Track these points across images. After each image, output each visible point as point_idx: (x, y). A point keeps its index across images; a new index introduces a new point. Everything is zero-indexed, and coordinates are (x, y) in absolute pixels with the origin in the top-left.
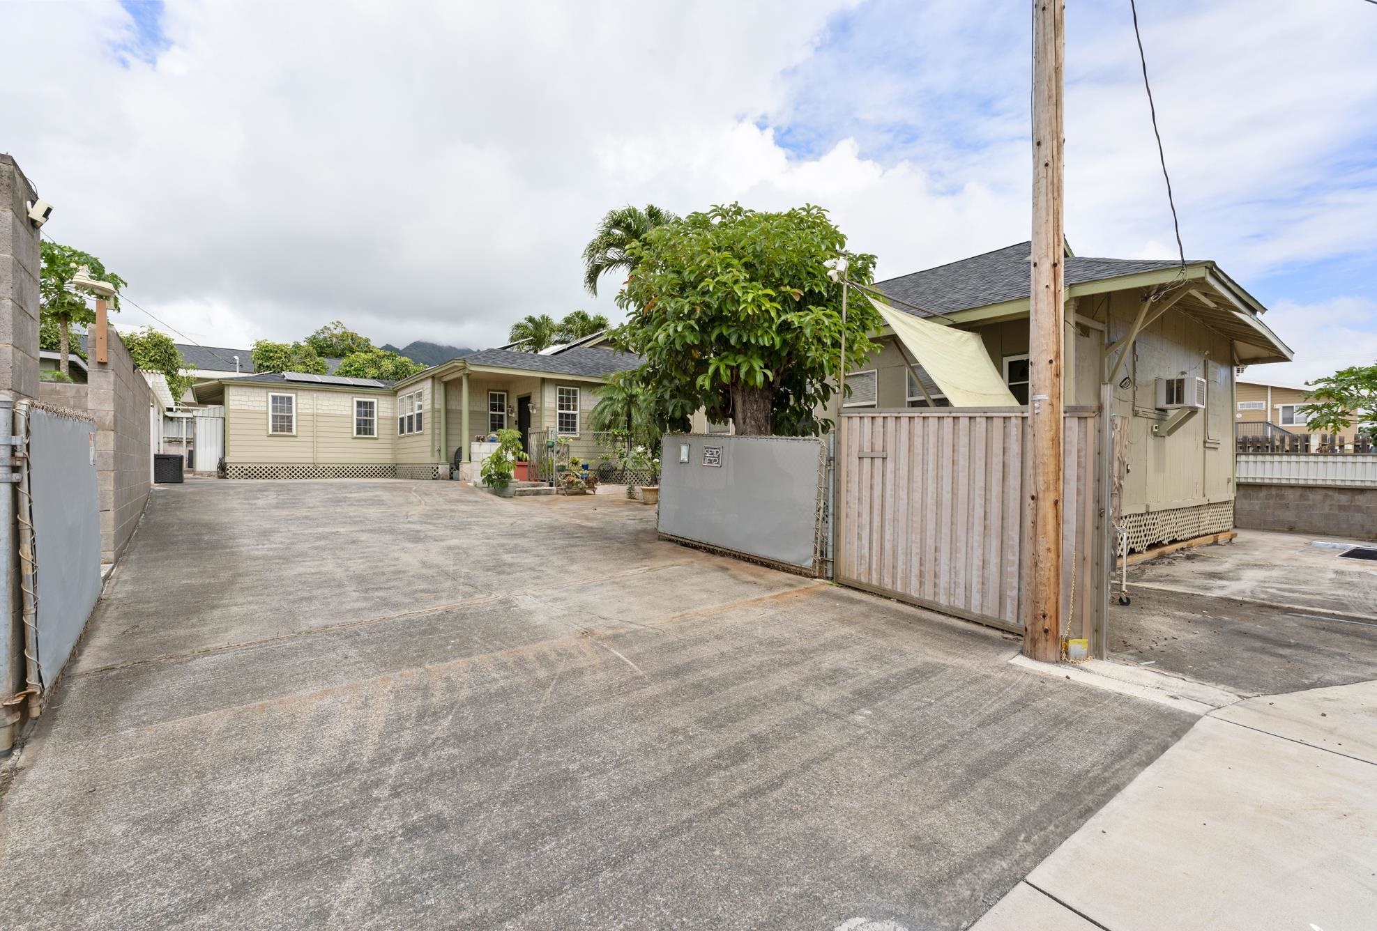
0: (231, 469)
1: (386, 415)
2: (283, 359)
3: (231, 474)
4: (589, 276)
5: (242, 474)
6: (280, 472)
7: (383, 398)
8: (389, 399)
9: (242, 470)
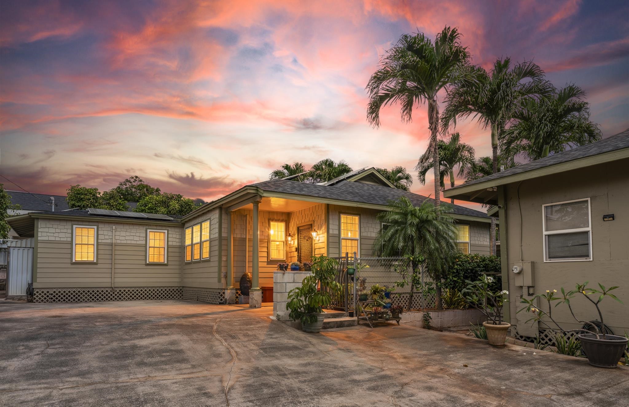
0: (37, 294)
1: (174, 244)
2: (92, 200)
3: (37, 299)
4: (371, 107)
5: (48, 298)
6: (81, 296)
7: (173, 229)
8: (177, 230)
9: (48, 294)
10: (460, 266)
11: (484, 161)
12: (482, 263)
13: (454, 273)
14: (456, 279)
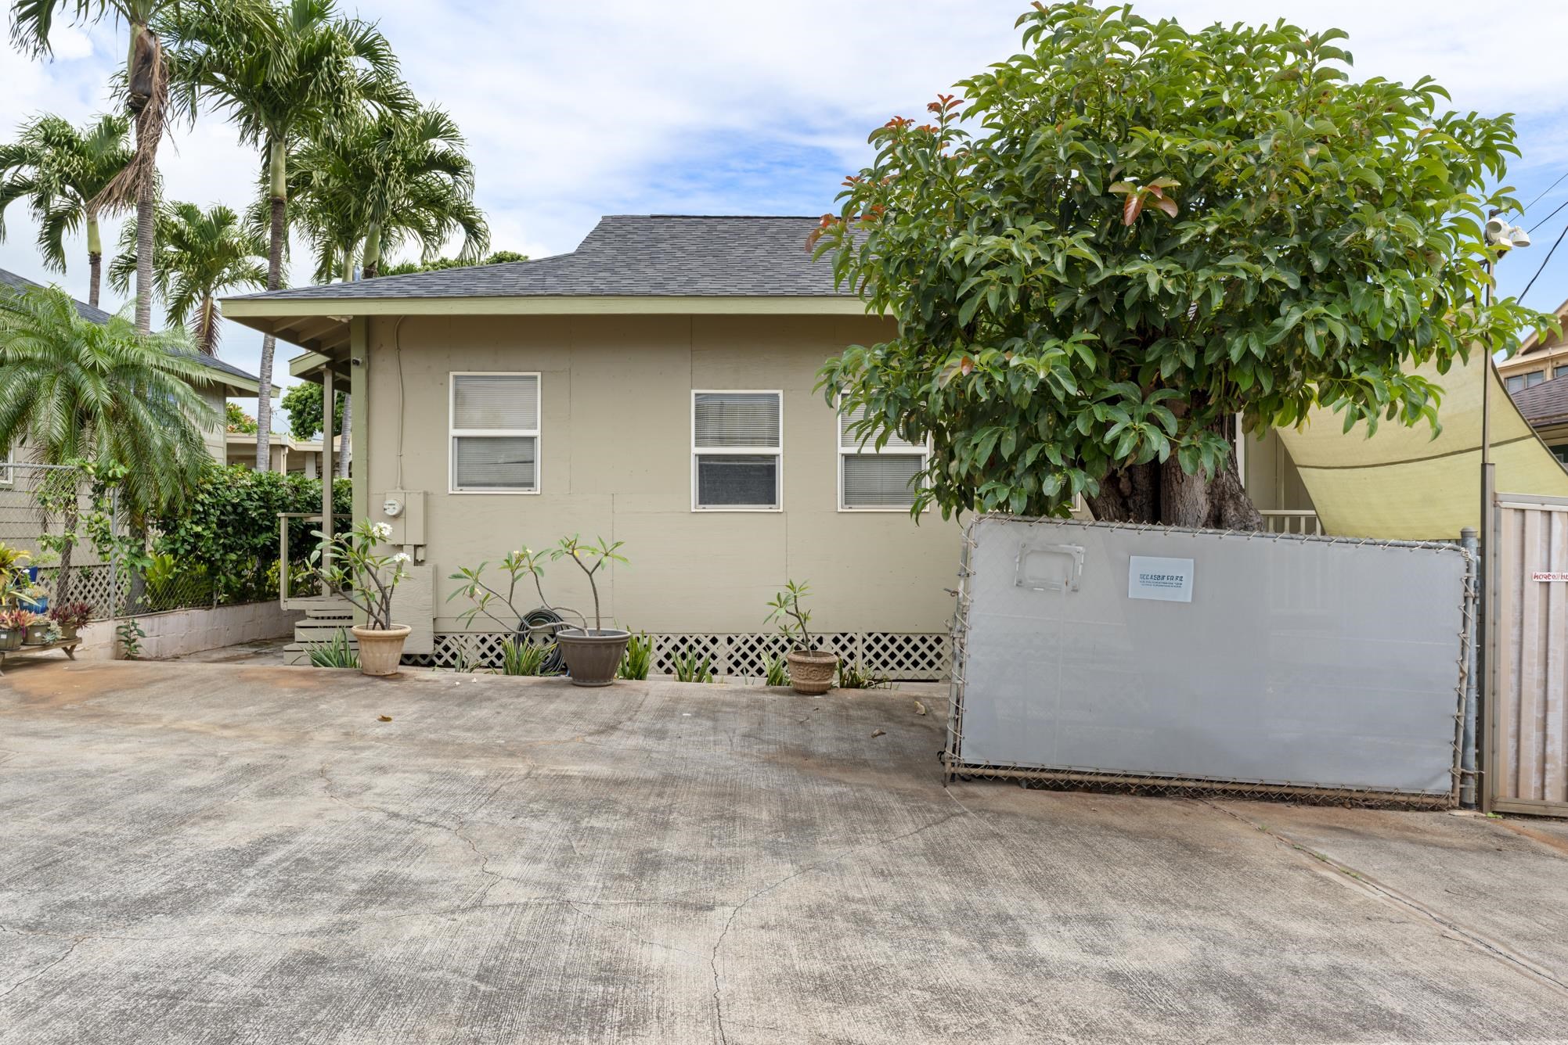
10: (209, 493)
11: (181, 213)
12: (255, 489)
13: (195, 512)
14: (199, 529)
